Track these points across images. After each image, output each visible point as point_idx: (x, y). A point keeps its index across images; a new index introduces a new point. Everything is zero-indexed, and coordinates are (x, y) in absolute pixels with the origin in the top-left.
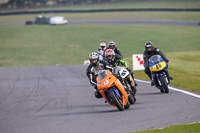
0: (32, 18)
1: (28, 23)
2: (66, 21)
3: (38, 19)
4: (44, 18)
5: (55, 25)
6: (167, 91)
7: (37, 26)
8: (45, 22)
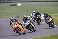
0: (12, 4)
1: (11, 5)
2: (21, 5)
3: (13, 4)
4: (15, 4)
5: (18, 6)
6: (54, 28)
7: (13, 6)
8: (15, 5)
